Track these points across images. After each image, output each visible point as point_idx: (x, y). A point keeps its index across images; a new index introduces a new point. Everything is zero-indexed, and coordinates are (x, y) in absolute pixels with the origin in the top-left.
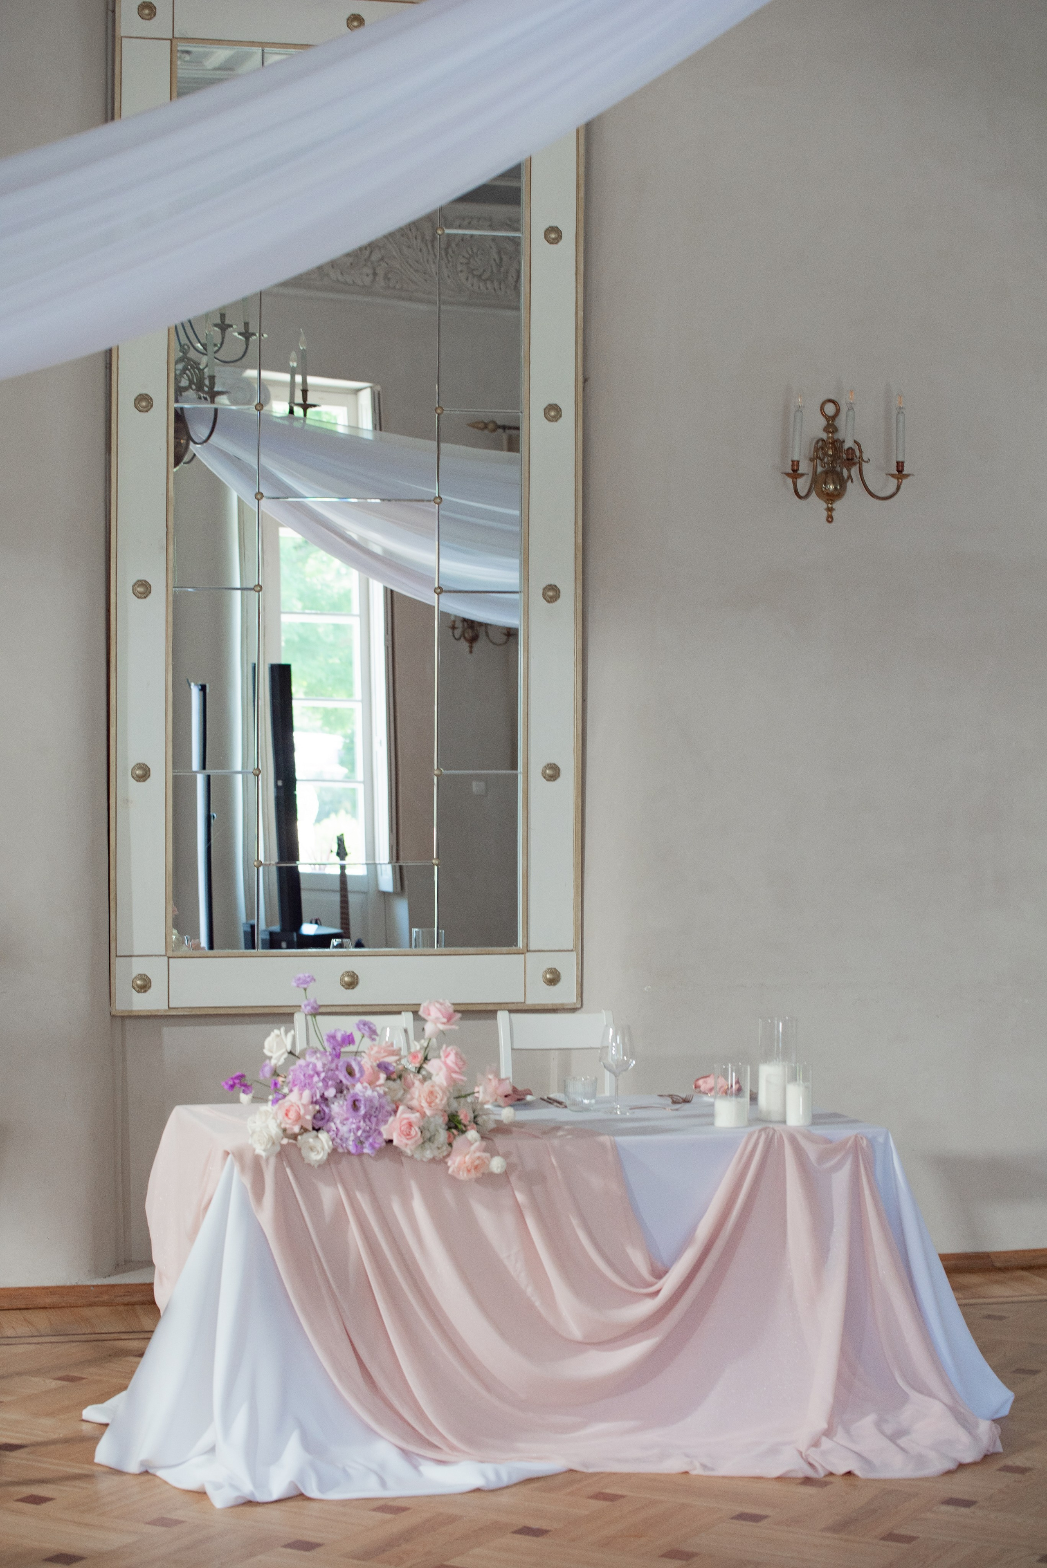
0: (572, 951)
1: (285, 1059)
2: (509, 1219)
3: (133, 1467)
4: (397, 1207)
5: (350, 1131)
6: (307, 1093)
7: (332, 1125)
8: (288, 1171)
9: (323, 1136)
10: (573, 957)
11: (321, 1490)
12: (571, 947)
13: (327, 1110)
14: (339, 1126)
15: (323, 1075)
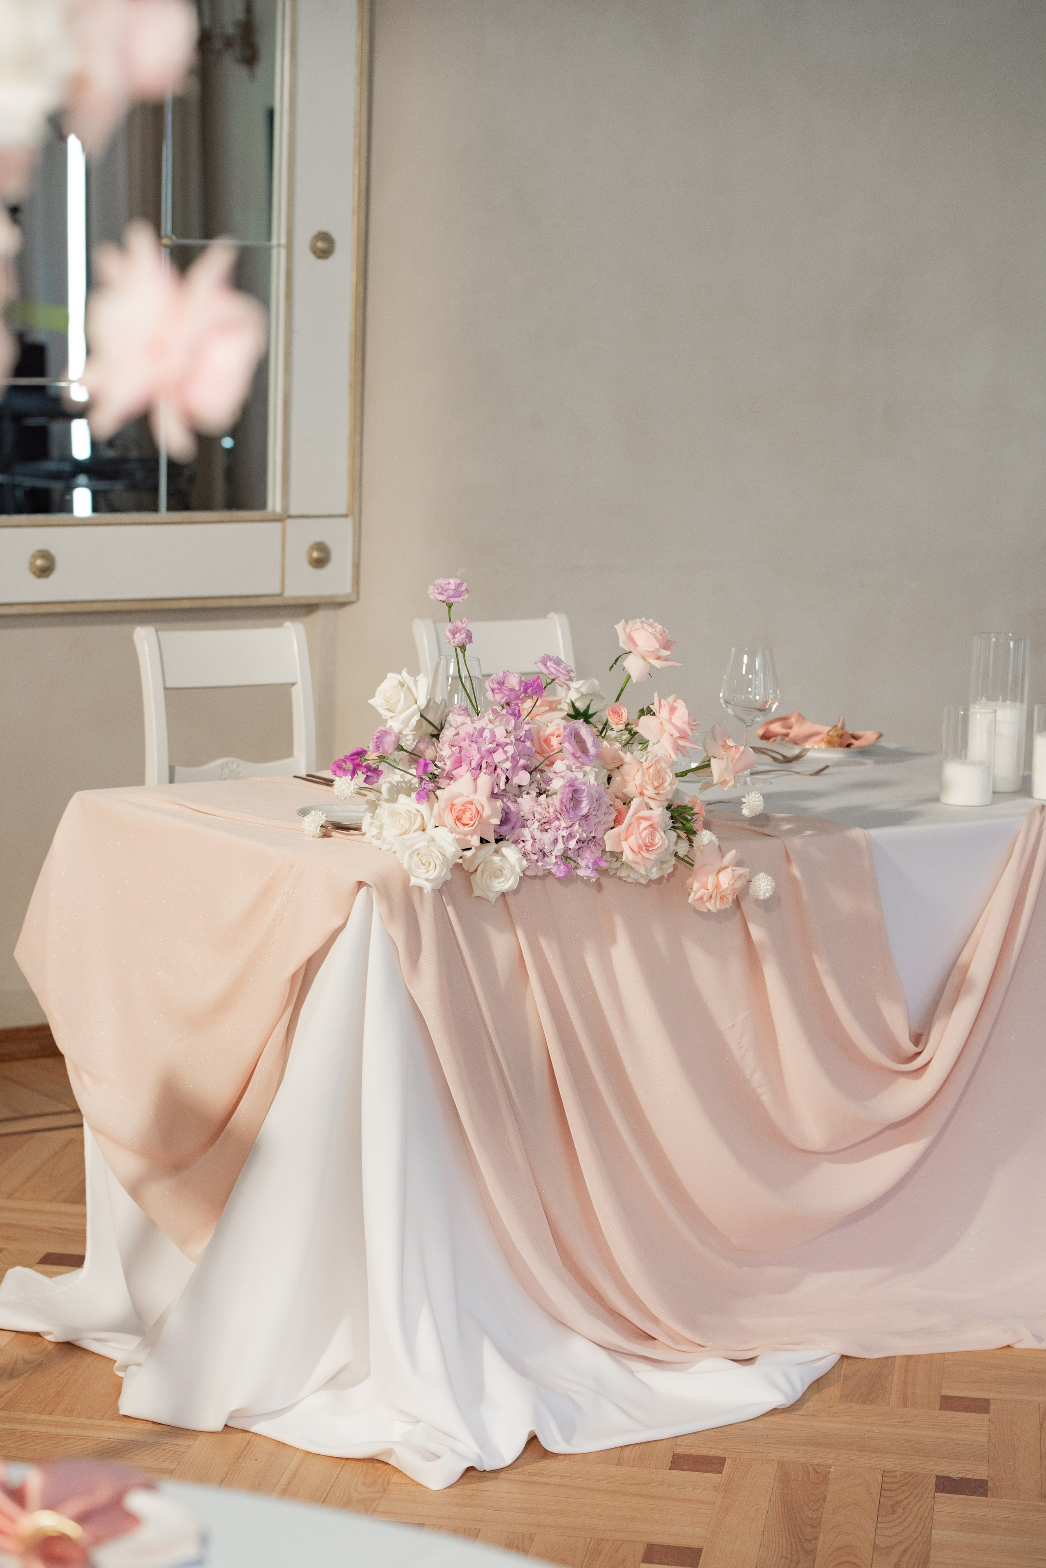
0: (346, 516)
1: (417, 721)
2: (736, 968)
3: (213, 1421)
4: (591, 961)
5: (555, 841)
6: (484, 779)
7: (526, 832)
8: (450, 909)
9: (510, 852)
10: (348, 524)
11: (568, 1440)
12: (344, 511)
13: (513, 807)
14: (538, 834)
15: (510, 749)
